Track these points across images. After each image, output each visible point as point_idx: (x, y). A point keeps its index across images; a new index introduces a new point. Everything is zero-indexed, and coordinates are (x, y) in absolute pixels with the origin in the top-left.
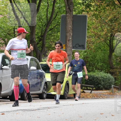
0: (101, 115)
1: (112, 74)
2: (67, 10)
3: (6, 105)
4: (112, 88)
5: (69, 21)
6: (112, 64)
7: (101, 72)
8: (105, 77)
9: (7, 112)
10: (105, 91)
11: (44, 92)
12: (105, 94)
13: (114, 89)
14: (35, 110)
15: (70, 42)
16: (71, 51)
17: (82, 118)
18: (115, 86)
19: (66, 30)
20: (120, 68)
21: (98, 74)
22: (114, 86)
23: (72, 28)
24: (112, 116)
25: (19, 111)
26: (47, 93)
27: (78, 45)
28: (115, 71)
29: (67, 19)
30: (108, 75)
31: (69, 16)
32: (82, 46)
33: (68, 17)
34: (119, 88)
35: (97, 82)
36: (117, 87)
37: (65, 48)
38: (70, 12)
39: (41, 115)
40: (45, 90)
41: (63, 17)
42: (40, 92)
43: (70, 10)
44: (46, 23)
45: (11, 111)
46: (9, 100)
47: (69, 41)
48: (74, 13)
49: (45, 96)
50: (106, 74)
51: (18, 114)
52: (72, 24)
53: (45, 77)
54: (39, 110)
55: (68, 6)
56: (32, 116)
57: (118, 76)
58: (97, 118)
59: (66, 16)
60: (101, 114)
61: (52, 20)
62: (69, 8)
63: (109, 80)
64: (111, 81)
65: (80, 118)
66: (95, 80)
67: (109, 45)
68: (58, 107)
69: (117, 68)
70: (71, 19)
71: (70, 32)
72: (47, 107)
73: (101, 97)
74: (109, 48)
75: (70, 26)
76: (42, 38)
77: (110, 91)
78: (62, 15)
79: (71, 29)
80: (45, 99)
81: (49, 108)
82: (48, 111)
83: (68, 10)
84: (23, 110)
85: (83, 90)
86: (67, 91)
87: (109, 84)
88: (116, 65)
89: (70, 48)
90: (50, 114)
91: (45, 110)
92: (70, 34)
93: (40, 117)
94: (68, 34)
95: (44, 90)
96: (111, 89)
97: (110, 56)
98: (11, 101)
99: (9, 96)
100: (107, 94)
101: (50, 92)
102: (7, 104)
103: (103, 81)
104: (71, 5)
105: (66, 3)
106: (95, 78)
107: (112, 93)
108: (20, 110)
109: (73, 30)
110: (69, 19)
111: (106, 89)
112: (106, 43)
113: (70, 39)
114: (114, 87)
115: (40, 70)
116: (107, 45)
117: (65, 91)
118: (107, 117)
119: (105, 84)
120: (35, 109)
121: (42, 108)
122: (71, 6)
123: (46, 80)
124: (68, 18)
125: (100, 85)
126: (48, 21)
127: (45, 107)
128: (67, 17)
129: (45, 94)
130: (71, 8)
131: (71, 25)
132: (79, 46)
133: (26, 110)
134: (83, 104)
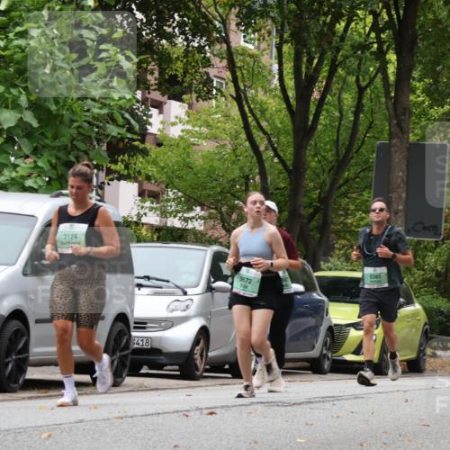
2: (392, 129)
3: (220, 387)
9: (222, 407)
11: (325, 355)
14: (300, 404)
15: (400, 217)
17: (430, 429)
19: (389, 184)
23: (405, 179)
25: (255, 406)
26: (332, 356)
27: (421, 226)
29: (393, 154)
31: (399, 145)
32: (433, 230)
33: (396, 148)
38: (400, 135)
39: (316, 419)
40: (328, 349)
41: (380, 148)
42: (315, 353)
43: (401, 129)
44: (334, 164)
46: (229, 376)
48: (412, 138)
49: (327, 365)
51: (253, 415)
52: (405, 168)
53: (327, 312)
54: (312, 406)
55: (397, 120)
56: (290, 421)
59: (390, 146)
61: (351, 156)
62: (399, 125)
65: (424, 428)
68: (363, 398)
70: (405, 154)
71: (400, 190)
72: (333, 397)
75: (399, 174)
76: (321, 204)
78: (378, 142)
79: (403, 181)
80: (329, 374)
81: (338, 399)
82: (335, 407)
83: (395, 130)
84: (267, 402)
85: (432, 351)
90: (340, 415)
91: (328, 405)
92: (400, 197)
93: (312, 425)
95: (326, 349)
98: (234, 377)
99: (230, 364)
101: (341, 356)
102: (224, 387)
104: (405, 115)
105: (391, 110)
108: (258, 403)
109: (407, 184)
110: (398, 154)
113: (401, 207)
115: (314, 294)
120: (298, 402)
121: (317, 400)
122: (404, 120)
123: (331, 322)
124: (396, 152)
126: (341, 157)
127: (327, 397)
128: (393, 149)
129: (328, 359)
130: (403, 125)
131: (403, 171)
132: (424, 228)
133: (276, 402)
134: (433, 390)
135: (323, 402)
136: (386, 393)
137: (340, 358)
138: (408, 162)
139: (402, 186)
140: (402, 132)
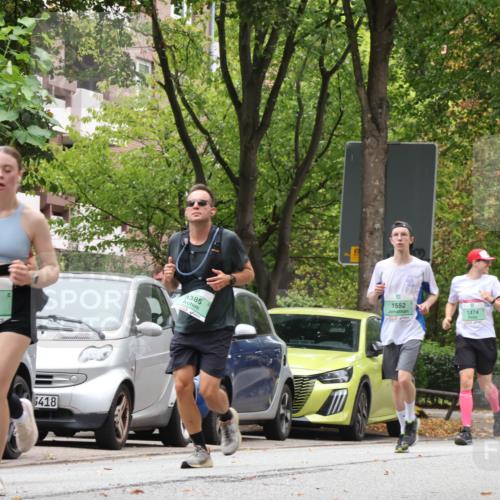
0: (483, 497)
2: (366, 126)
3: (147, 458)
5: (374, 163)
9: (151, 484)
11: (283, 415)
14: (251, 479)
15: (377, 237)
19: (363, 196)
23: (383, 187)
25: (194, 482)
26: (291, 417)
29: (367, 157)
31: (375, 146)
33: (371, 150)
37: (357, 260)
38: (376, 133)
40: (287, 408)
41: (351, 150)
42: (269, 413)
43: (377, 126)
44: (292, 171)
45: (165, 483)
46: (160, 443)
47: (372, 233)
48: (391, 137)
49: (285, 428)
51: (190, 494)
52: (382, 175)
53: (285, 360)
54: (263, 480)
55: (372, 114)
59: (363, 147)
60: (483, 494)
62: (374, 120)
68: (331, 470)
70: (382, 157)
71: (376, 203)
72: (293, 469)
73: (484, 434)
75: (375, 183)
76: (277, 223)
78: (348, 143)
79: (380, 192)
80: (288, 440)
81: (299, 472)
82: (295, 482)
83: (369, 126)
84: (209, 477)
85: (419, 409)
86: (365, 412)
90: (302, 492)
91: (287, 480)
92: (377, 212)
94: (369, 211)
95: (284, 408)
98: (166, 444)
99: (161, 429)
101: (303, 416)
102: (153, 458)
104: (381, 107)
105: (364, 102)
108: (197, 478)
109: (385, 196)
110: (373, 157)
113: (378, 226)
115: (269, 338)
117: (356, 410)
120: (248, 475)
121: (273, 473)
122: (381, 113)
123: (290, 373)
124: (371, 154)
126: (301, 163)
127: (286, 469)
128: (367, 151)
129: (287, 420)
130: (379, 120)
131: (380, 180)
133: (220, 477)
134: (420, 459)
135: (280, 475)
136: (361, 463)
137: (301, 419)
138: (386, 166)
139: (379, 198)
140: (379, 129)
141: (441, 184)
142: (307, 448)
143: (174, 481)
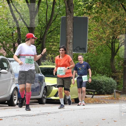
0: (103, 121)
1: (114, 78)
2: (67, 12)
3: (4, 110)
4: (114, 92)
5: (70, 23)
6: (114, 67)
7: (102, 75)
8: (107, 81)
9: (5, 117)
10: (107, 96)
11: (44, 97)
12: (107, 98)
13: (116, 94)
14: (35, 115)
15: (71, 45)
16: (72, 54)
17: (83, 124)
18: (118, 90)
19: (66, 32)
20: (123, 71)
21: (100, 78)
22: (116, 90)
24: (115, 121)
25: (18, 117)
26: (46, 97)
28: (117, 75)
29: (67, 21)
30: (110, 79)
31: (70, 17)
32: (83, 49)
33: (69, 19)
34: (121, 93)
35: (99, 86)
36: (120, 91)
39: (41, 121)
40: (45, 95)
41: (63, 19)
42: (40, 96)
43: (70, 12)
44: (45, 25)
45: (9, 117)
46: (8, 105)
47: (69, 43)
48: (75, 15)
49: (44, 101)
50: (108, 78)
51: (17, 120)
52: (72, 26)
53: (44, 81)
54: (38, 116)
55: (69, 8)
56: (31, 122)
57: (120, 80)
58: (99, 124)
59: (66, 18)
60: (103, 119)
61: (52, 22)
62: (69, 10)
63: (111, 84)
64: (113, 85)
65: (81, 124)
66: (96, 84)
67: (111, 48)
68: (58, 113)
69: (119, 72)
70: (72, 21)
71: (70, 35)
72: (47, 113)
73: (103, 102)
74: (111, 51)
75: (70, 29)
76: (41, 40)
77: (112, 96)
79: (72, 31)
80: (45, 104)
81: (49, 114)
82: (48, 116)
84: (22, 115)
87: (111, 89)
88: (118, 69)
89: (71, 51)
90: (50, 119)
91: (45, 116)
92: (71, 37)
93: (39, 123)
94: (68, 37)
95: (44, 95)
96: (114, 94)
97: (112, 60)
99: (8, 101)
100: (109, 99)
101: (50, 97)
102: (6, 110)
103: (105, 85)
104: (71, 6)
106: (97, 82)
107: (114, 97)
108: (18, 115)
109: (73, 32)
110: (69, 21)
111: (108, 93)
112: (108, 46)
113: (71, 41)
114: (117, 92)
115: (39, 74)
116: (109, 48)
118: (110, 123)
119: (107, 89)
120: (34, 115)
121: (41, 114)
122: (71, 8)
123: (46, 84)
124: (69, 20)
125: (102, 90)
126: (48, 22)
127: (45, 113)
129: (45, 98)
130: (71, 10)
131: (71, 28)
132: (80, 49)
133: (25, 115)
134: (84, 109)
135: (43, 115)
136: (67, 111)
137: (49, 98)
138: (73, 24)
139: (71, 33)
140: (71, 13)
141: (90, 29)
142: (51, 107)
143: (12, 116)
